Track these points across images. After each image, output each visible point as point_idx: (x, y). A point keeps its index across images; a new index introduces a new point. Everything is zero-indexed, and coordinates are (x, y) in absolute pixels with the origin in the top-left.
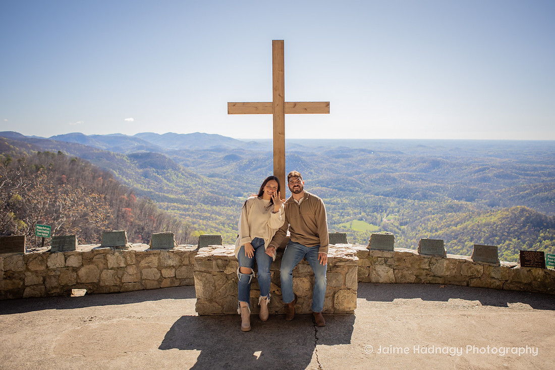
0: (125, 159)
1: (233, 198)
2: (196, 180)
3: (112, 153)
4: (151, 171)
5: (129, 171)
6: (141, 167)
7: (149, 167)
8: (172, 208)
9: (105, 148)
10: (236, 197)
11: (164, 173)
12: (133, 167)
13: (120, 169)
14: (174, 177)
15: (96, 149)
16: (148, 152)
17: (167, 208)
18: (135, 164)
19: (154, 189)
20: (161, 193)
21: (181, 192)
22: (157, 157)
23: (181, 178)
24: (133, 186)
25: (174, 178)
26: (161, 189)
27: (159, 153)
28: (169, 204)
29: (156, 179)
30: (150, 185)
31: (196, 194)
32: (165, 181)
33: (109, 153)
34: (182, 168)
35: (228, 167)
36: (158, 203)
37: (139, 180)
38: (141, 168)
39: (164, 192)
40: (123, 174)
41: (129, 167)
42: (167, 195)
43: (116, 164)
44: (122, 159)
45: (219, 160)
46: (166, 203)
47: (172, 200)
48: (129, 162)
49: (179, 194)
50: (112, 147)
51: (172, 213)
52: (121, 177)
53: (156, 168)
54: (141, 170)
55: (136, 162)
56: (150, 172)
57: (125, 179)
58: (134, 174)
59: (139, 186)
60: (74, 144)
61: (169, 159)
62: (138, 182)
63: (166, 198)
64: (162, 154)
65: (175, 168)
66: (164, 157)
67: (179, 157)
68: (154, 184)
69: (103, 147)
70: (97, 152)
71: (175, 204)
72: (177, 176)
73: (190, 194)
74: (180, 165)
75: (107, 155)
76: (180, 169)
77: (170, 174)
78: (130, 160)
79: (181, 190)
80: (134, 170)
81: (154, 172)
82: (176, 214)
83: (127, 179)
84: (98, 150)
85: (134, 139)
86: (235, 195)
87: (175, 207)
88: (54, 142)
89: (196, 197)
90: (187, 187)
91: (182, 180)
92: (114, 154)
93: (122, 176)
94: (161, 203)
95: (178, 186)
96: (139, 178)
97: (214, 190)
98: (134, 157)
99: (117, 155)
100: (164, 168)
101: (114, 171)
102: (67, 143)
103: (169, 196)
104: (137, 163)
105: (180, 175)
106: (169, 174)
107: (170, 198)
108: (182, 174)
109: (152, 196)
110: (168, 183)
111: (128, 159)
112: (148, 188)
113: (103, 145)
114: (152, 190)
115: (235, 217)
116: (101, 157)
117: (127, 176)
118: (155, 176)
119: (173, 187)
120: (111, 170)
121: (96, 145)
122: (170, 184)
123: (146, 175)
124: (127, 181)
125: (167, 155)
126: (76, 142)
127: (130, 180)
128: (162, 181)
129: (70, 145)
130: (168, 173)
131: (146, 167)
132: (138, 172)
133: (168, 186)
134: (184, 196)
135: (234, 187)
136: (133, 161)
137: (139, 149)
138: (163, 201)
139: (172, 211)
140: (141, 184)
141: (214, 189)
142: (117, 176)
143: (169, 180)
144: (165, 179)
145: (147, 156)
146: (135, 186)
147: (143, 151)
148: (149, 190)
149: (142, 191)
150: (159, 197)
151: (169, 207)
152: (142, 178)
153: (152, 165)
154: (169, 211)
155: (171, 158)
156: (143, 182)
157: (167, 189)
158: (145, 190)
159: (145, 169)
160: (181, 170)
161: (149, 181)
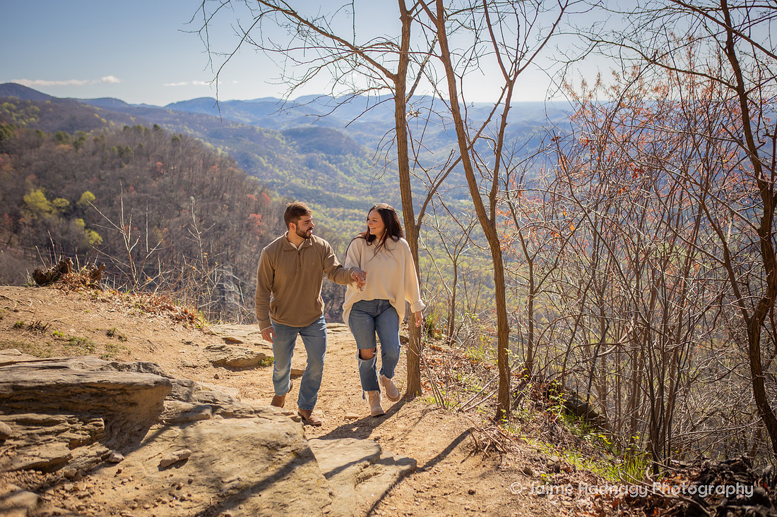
0: (277, 138)
1: (451, 202)
2: (391, 172)
3: (258, 128)
4: (319, 156)
5: (284, 158)
6: (303, 151)
7: (315, 150)
8: (350, 217)
9: (249, 121)
10: (456, 200)
11: (340, 161)
12: (290, 151)
13: (270, 155)
14: (356, 167)
15: (233, 122)
16: (315, 126)
17: (343, 217)
18: (294, 146)
19: (323, 186)
20: (333, 193)
21: (366, 191)
22: (329, 135)
23: (366, 168)
24: (289, 181)
25: (355, 169)
26: (334, 187)
27: (332, 128)
28: (347, 210)
29: (327, 171)
30: (316, 179)
31: (391, 194)
32: (342, 173)
33: (253, 129)
34: (369, 152)
35: (444, 150)
36: (328, 209)
37: (299, 173)
38: (303, 153)
39: (339, 192)
40: (275, 162)
41: (285, 151)
42: (342, 196)
43: (263, 147)
44: (274, 139)
45: (430, 139)
46: (342, 210)
47: (352, 205)
48: (284, 142)
49: (363, 194)
50: (260, 119)
51: (350, 224)
52: (271, 167)
53: (326, 153)
54: (304, 156)
55: (295, 142)
56: (318, 159)
57: (277, 171)
58: (291, 161)
59: (299, 181)
60: (201, 115)
61: (348, 138)
62: (297, 175)
63: (341, 201)
64: (337, 130)
65: (357, 152)
66: (340, 134)
67: (365, 135)
68: (322, 177)
69: (246, 119)
70: (234, 127)
71: (356, 211)
72: (361, 165)
73: (380, 194)
74: (367, 148)
75: (249, 133)
76: (366, 153)
77: (350, 163)
78: (287, 139)
79: (367, 188)
80: (292, 155)
81: (323, 159)
82: (356, 228)
83: (280, 170)
84: (237, 124)
85: (294, 105)
86: (454, 197)
87: (356, 215)
88: (171, 112)
89: (390, 200)
90: (377, 184)
91: (368, 172)
92: (260, 130)
93: (273, 166)
94: (334, 209)
95: (363, 181)
96: (299, 168)
97: (420, 189)
98: (292, 134)
99: (266, 132)
100: (339, 152)
101: (261, 158)
102: (190, 113)
103: (347, 198)
104: (296, 144)
105: (365, 163)
106: (347, 163)
107: (349, 201)
108: (369, 162)
109: (318, 197)
110: (346, 177)
111: (282, 139)
112: (314, 184)
113: (245, 117)
114: (320, 188)
115: (453, 233)
116: (241, 136)
117: (282, 166)
118: (325, 166)
119: (354, 183)
120: (256, 156)
121: (235, 117)
122: (349, 179)
123: (310, 164)
124: (281, 174)
125: (345, 132)
126: (205, 112)
127: (285, 172)
128: (336, 174)
129: (195, 116)
130: (346, 160)
131: (310, 151)
132: (297, 159)
133: (347, 181)
134: (371, 198)
135: (453, 183)
136: (292, 141)
137: (301, 123)
138: (336, 206)
139: (351, 222)
140: (302, 178)
141: (420, 186)
142: (265, 165)
143: (347, 172)
144: (342, 170)
145: (312, 132)
146: (293, 181)
147: (308, 125)
148: (315, 188)
149: (304, 189)
150: (330, 198)
151: (346, 216)
152: (305, 168)
153: (321, 148)
154: (346, 222)
155: (352, 135)
156: (305, 175)
157: (344, 187)
158: (309, 187)
159: (309, 154)
160: (367, 155)
161: (316, 174)
